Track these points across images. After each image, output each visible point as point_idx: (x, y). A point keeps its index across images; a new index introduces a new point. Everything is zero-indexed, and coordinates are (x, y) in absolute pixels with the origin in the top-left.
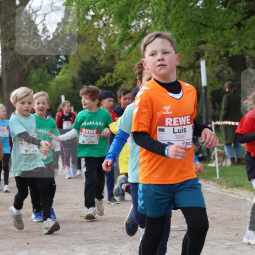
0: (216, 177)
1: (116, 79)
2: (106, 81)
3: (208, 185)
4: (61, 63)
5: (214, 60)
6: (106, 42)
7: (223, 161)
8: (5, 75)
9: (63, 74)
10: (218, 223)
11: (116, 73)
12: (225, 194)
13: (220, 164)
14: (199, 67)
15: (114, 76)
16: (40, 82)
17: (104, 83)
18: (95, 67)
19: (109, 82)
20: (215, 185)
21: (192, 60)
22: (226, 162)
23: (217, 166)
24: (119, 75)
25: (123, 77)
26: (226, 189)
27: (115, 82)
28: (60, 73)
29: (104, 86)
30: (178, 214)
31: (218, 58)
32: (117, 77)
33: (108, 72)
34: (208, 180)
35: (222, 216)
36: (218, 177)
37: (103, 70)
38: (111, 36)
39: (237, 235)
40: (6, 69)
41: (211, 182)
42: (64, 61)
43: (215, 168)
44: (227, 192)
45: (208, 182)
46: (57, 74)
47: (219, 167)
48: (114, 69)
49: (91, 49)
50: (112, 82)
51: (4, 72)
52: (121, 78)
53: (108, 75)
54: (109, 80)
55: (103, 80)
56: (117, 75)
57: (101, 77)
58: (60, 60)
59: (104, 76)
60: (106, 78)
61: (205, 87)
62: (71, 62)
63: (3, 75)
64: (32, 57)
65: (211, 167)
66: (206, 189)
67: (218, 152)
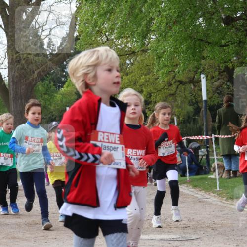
3: (209, 196)
4: (65, 76)
5: (214, 75)
7: (223, 174)
8: (12, 87)
9: (67, 87)
10: (219, 233)
12: (225, 205)
13: (220, 175)
14: (200, 81)
16: (45, 94)
20: (215, 196)
23: (218, 178)
26: (226, 200)
28: (65, 86)
31: (217, 73)
34: (209, 192)
35: (222, 226)
36: (218, 189)
39: (237, 245)
40: (13, 81)
41: (212, 194)
43: (215, 179)
44: (228, 203)
46: (62, 87)
47: (219, 179)
51: (11, 84)
58: (64, 73)
61: (206, 101)
63: (9, 87)
64: (39, 70)
65: (211, 179)
66: (207, 199)
67: (218, 164)
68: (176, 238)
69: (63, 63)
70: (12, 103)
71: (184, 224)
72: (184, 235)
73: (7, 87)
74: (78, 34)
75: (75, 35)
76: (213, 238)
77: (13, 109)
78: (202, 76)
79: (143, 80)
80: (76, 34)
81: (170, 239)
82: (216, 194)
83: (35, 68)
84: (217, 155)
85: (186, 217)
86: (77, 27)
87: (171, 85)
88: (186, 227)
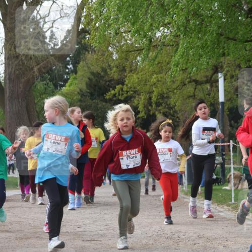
0: (231, 201)
1: (127, 92)
2: (116, 94)
3: (222, 210)
4: (68, 74)
5: (234, 74)
6: (117, 52)
7: (239, 184)
8: (8, 85)
9: (69, 86)
11: (127, 85)
13: (236, 187)
14: (217, 81)
15: (125, 88)
17: (114, 95)
18: (105, 79)
19: (119, 95)
20: (229, 210)
21: (209, 74)
22: (242, 185)
23: (233, 189)
24: (131, 88)
25: (135, 90)
27: (125, 95)
28: (67, 84)
29: (114, 99)
30: (189, 241)
32: (128, 90)
33: (118, 84)
34: (222, 205)
35: (235, 243)
36: (233, 202)
37: (113, 82)
38: (123, 45)
40: (10, 79)
41: (225, 207)
42: (72, 72)
43: (230, 191)
45: (222, 206)
46: (64, 86)
47: (235, 190)
48: (125, 81)
49: (102, 59)
50: (123, 94)
51: (8, 81)
52: (132, 91)
53: (118, 87)
54: (119, 92)
55: (113, 92)
56: (128, 88)
57: (111, 89)
58: (67, 70)
59: (114, 88)
61: (223, 103)
62: (79, 73)
63: (5, 85)
64: (39, 66)
65: (226, 190)
66: (220, 213)
67: (234, 174)
69: (66, 59)
70: (7, 102)
71: (193, 241)
73: (3, 85)
74: (83, 27)
75: (80, 28)
77: (8, 110)
78: (220, 75)
79: (155, 80)
80: (81, 26)
82: (230, 208)
83: (34, 64)
84: (233, 164)
85: (195, 233)
86: (83, 19)
87: (185, 85)
88: (195, 244)
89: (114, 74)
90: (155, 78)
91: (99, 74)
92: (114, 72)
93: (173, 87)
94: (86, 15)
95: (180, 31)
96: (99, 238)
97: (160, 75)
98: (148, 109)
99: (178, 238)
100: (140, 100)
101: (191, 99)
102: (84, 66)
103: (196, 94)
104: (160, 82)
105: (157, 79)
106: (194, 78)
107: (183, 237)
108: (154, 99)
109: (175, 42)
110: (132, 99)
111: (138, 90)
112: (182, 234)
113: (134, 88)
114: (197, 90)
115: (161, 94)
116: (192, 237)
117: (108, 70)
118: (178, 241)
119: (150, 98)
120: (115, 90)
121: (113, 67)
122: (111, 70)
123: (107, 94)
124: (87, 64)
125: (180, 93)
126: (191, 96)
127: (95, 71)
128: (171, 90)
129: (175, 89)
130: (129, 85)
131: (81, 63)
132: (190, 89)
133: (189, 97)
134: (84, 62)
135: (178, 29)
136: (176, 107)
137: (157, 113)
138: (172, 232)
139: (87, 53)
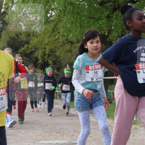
1: (31, 48)
2: (25, 49)
10: (93, 140)
11: (31, 45)
15: (30, 46)
18: (18, 41)
19: (27, 50)
24: (33, 46)
25: (35, 47)
27: (30, 50)
29: (24, 52)
30: (69, 134)
32: (32, 47)
33: (26, 44)
35: (96, 135)
37: (23, 43)
48: (30, 42)
50: (28, 50)
52: (34, 48)
53: (26, 46)
54: (27, 49)
55: (23, 49)
56: (32, 46)
57: (22, 47)
59: (23, 46)
60: (25, 47)
62: (3, 37)
68: (66, 143)
71: (72, 134)
72: (71, 141)
74: (4, 10)
76: (90, 142)
79: (47, 41)
81: (63, 143)
85: (73, 129)
86: (3, 6)
87: (65, 44)
88: (73, 136)
89: (23, 38)
90: (47, 40)
91: (15, 38)
92: (23, 37)
93: (58, 45)
94: (5, 4)
95: (61, 13)
96: (16, 133)
97: (50, 39)
98: (44, 58)
99: (63, 133)
100: (39, 53)
101: (69, 53)
102: (5, 34)
103: (72, 50)
104: (50, 43)
105: (48, 41)
106: (70, 40)
107: (66, 132)
108: (47, 52)
109: (59, 19)
110: (35, 53)
111: (38, 47)
112: (65, 130)
113: (35, 46)
114: (72, 47)
115: (51, 50)
116: (71, 131)
117: (20, 36)
118: (63, 134)
119: (45, 52)
120: (24, 48)
121: (23, 34)
122: (21, 35)
123: (20, 50)
124: (7, 32)
125: (62, 49)
126: (69, 51)
127: (12, 36)
128: (57, 47)
129: (59, 47)
130: (32, 45)
131: (3, 32)
132: (68, 47)
133: (68, 51)
134: (5, 31)
135: (60, 12)
136: (60, 57)
137: (49, 60)
138: (59, 129)
139: (7, 26)
